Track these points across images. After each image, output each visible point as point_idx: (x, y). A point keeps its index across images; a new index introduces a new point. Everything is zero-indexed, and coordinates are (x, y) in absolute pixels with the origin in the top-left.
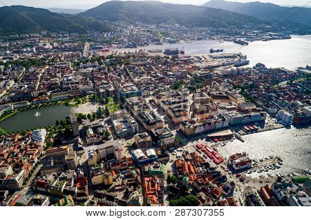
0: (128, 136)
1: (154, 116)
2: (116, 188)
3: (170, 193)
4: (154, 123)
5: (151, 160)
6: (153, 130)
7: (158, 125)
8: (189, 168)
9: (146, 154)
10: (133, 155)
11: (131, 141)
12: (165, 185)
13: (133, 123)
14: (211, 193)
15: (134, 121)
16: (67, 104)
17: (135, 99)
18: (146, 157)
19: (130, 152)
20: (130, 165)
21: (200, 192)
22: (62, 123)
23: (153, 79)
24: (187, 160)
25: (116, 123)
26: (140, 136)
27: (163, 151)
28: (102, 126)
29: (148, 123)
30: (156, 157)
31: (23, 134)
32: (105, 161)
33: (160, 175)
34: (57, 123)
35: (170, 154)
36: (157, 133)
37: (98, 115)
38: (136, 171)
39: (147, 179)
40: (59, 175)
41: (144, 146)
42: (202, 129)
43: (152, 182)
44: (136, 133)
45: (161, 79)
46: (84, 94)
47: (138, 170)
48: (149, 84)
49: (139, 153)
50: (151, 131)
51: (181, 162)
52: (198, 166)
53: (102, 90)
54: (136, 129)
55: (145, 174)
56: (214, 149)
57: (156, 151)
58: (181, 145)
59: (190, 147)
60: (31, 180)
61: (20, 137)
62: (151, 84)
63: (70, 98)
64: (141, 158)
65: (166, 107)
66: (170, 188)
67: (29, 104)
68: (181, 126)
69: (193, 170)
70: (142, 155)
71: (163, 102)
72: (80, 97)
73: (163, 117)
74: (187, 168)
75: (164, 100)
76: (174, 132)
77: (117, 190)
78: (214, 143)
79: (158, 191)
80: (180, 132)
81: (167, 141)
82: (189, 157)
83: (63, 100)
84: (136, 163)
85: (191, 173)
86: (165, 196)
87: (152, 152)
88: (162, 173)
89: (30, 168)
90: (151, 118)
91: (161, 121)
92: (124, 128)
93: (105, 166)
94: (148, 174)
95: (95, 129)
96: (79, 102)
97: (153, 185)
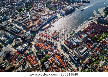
0: (11, 42)
2: (18, 66)
4: (20, 32)
5: (26, 48)
6: (21, 36)
9: (23, 47)
11: (13, 44)
12: (36, 55)
13: (10, 36)
14: (51, 50)
18: (24, 48)
19: (16, 49)
20: (18, 54)
21: (48, 51)
23: (8, 9)
26: (16, 40)
27: (29, 43)
30: (28, 46)
32: (7, 58)
35: (32, 42)
36: (23, 36)
38: (22, 56)
39: (28, 57)
41: (20, 44)
42: (39, 27)
43: (31, 57)
44: (13, 39)
47: (23, 55)
48: (7, 12)
49: (20, 48)
51: (37, 44)
52: (44, 43)
54: (13, 37)
55: (26, 55)
56: (46, 33)
57: (26, 44)
58: (34, 36)
59: (38, 37)
62: (8, 12)
64: (22, 50)
66: (38, 56)
68: (31, 29)
69: (43, 45)
71: (18, 20)
73: (21, 27)
74: (40, 45)
76: (29, 32)
77: (19, 67)
78: (45, 31)
79: (35, 59)
80: (31, 31)
81: (28, 38)
82: (39, 41)
84: (20, 52)
85: (42, 46)
86: (38, 59)
88: (33, 52)
91: (22, 30)
92: (7, 39)
93: (8, 60)
94: (28, 55)
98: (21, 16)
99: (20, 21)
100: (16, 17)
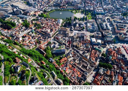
0: (92, 31)
1: (107, 26)
2: (81, 49)
3: (101, 59)
4: (105, 30)
5: (98, 44)
7: (107, 31)
8: (114, 54)
9: (97, 41)
10: (91, 40)
11: (92, 34)
12: (100, 56)
13: (96, 27)
14: (120, 68)
15: (96, 26)
16: (72, 12)
17: (101, 16)
18: (96, 42)
19: (90, 38)
20: (88, 43)
21: (115, 65)
22: (68, 19)
23: (113, 8)
24: (114, 50)
25: (88, 25)
26: (97, 33)
27: (105, 43)
28: (82, 24)
29: (103, 28)
30: (101, 44)
31: (55, 19)
32: (80, 38)
33: (100, 51)
34: (67, 18)
35: (107, 45)
36: (105, 34)
37: (82, 19)
38: (90, 46)
39: (93, 51)
40: (63, 37)
41: (97, 38)
43: (95, 53)
44: (96, 31)
45: (118, 9)
46: (79, 9)
47: (91, 46)
48: (110, 10)
49: (94, 40)
50: (103, 33)
51: (111, 50)
52: (119, 55)
53: (87, 9)
54: (96, 30)
55: (93, 48)
57: (102, 42)
58: (115, 43)
59: (119, 45)
60: (55, 36)
61: (54, 20)
62: (112, 10)
63: (74, 9)
65: (114, 24)
66: (102, 58)
67: (59, 8)
68: (118, 35)
70: (95, 41)
71: (114, 20)
72: (78, 10)
73: (111, 28)
75: (115, 20)
76: (113, 36)
77: (81, 50)
79: (96, 57)
80: (117, 37)
81: (108, 39)
82: (116, 49)
83: (71, 10)
84: (91, 43)
85: (114, 56)
86: (99, 60)
87: (100, 41)
88: (101, 51)
89: (55, 32)
90: (105, 27)
91: (109, 29)
92: (91, 28)
93: (79, 40)
94: (95, 49)
95: (79, 25)
96: (76, 12)
97: (95, 54)
98: (120, 19)
99: (115, 22)
100: (114, 17)
